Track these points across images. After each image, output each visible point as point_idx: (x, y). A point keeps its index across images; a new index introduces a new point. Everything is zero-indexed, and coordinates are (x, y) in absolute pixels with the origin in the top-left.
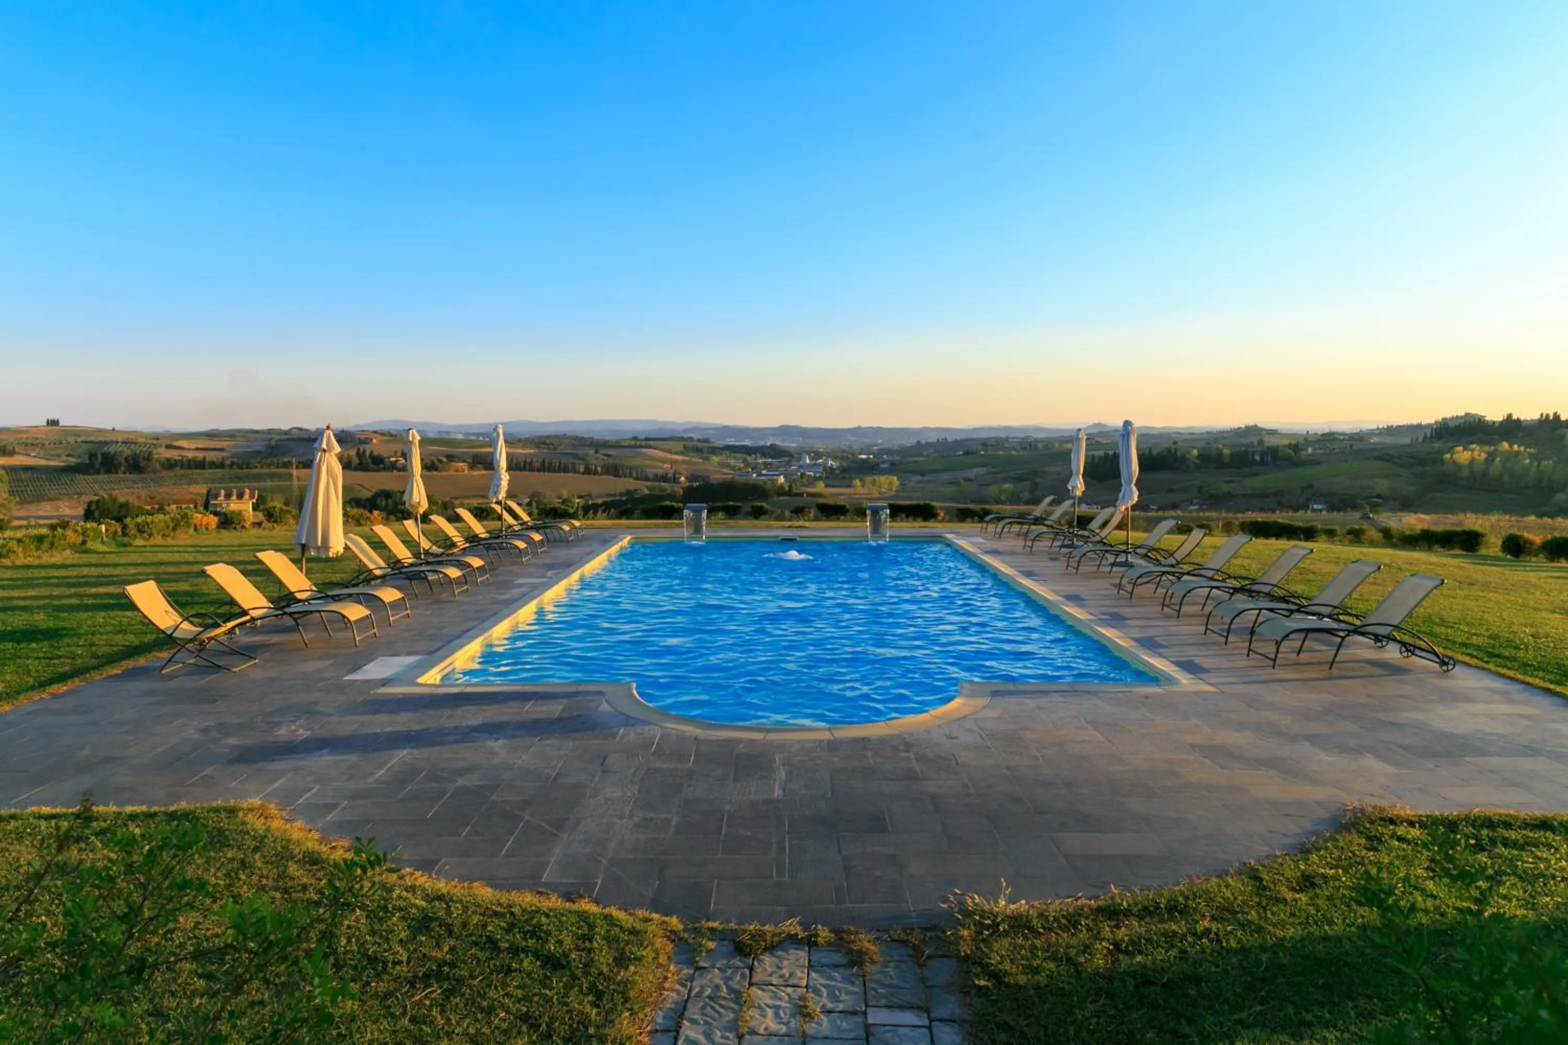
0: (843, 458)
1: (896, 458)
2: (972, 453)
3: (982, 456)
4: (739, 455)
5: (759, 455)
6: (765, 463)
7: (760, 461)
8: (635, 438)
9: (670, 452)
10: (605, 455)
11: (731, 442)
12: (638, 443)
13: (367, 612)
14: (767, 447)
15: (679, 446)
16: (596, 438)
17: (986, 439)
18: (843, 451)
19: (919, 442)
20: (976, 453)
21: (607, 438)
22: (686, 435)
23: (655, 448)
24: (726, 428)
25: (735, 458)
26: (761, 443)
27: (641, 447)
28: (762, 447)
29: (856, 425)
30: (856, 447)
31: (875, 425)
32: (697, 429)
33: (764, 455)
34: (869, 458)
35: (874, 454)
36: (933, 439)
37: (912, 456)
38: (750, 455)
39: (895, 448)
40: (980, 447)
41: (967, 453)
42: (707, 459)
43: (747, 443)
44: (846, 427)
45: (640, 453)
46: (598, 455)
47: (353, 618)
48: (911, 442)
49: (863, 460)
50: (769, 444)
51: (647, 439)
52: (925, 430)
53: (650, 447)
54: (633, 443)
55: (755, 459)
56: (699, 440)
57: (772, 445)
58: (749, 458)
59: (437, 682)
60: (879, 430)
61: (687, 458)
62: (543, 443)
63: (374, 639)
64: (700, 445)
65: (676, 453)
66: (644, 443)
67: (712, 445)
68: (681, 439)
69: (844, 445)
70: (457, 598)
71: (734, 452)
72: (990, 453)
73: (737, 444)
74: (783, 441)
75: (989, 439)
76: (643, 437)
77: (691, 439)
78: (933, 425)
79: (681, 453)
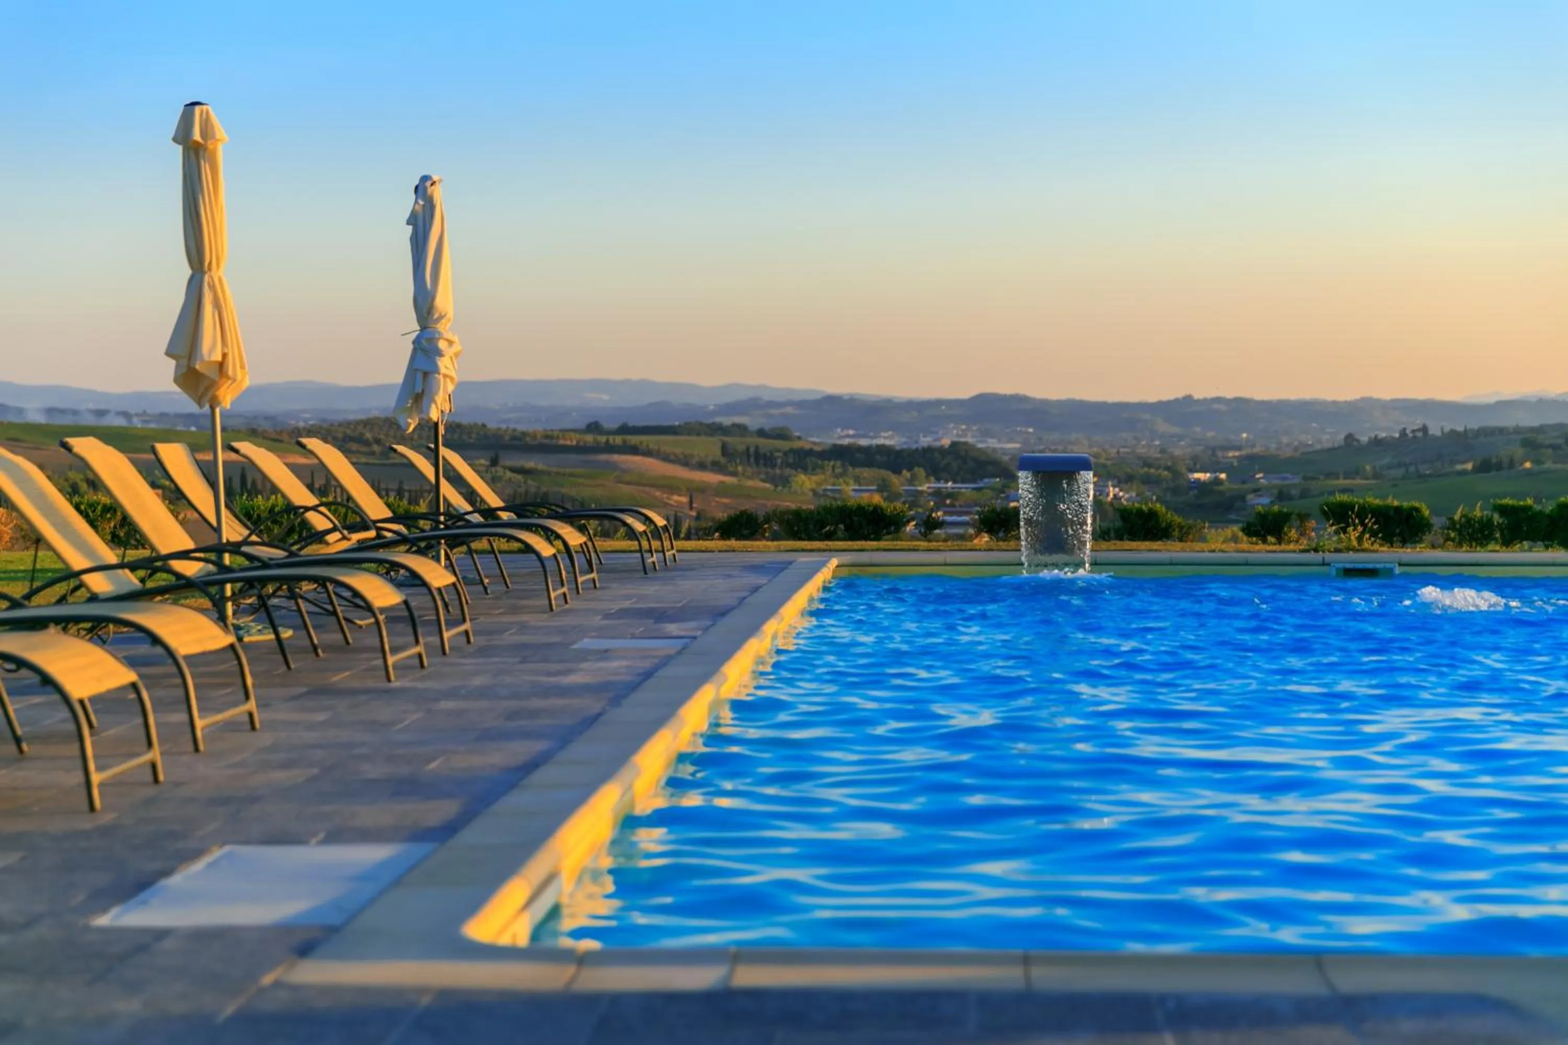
0: (1147, 481)
1: (1294, 480)
2: (1499, 467)
3: (1529, 473)
4: (866, 472)
5: (920, 472)
6: (937, 493)
7: (924, 488)
8: (594, 428)
9: (685, 462)
10: (513, 470)
11: (844, 437)
12: (602, 439)
13: (129, 676)
14: (942, 451)
15: (710, 448)
16: (492, 425)
17: (1532, 430)
18: (1147, 463)
19: (1349, 437)
20: (1512, 464)
21: (521, 428)
22: (727, 421)
23: (648, 453)
24: (831, 400)
25: (857, 480)
26: (925, 441)
27: (611, 449)
28: (928, 450)
29: (1180, 395)
30: (1180, 450)
31: (1229, 394)
32: (754, 404)
33: (935, 472)
34: (1217, 482)
35: (1228, 469)
36: (1388, 429)
37: (1330, 475)
38: (897, 471)
39: (1288, 453)
40: (1519, 452)
41: (1485, 467)
42: (785, 481)
43: (888, 439)
44: (1152, 398)
45: (614, 466)
46: (499, 471)
47: (78, 689)
48: (1331, 437)
49: (1198, 483)
50: (946, 442)
51: (625, 430)
52: (1364, 407)
53: (634, 450)
54: (589, 438)
55: (911, 482)
56: (761, 433)
57: (954, 444)
58: (894, 479)
59: (523, 940)
60: (1240, 406)
61: (729, 480)
62: (360, 440)
63: (151, 791)
64: (766, 444)
65: (702, 466)
66: (618, 440)
67: (796, 445)
68: (716, 429)
69: (1147, 447)
70: (396, 684)
71: (854, 464)
72: (1548, 465)
73: (864, 442)
74: (987, 434)
75: (1540, 430)
76: (615, 426)
77: (741, 429)
78: (1387, 395)
79: (716, 467)
